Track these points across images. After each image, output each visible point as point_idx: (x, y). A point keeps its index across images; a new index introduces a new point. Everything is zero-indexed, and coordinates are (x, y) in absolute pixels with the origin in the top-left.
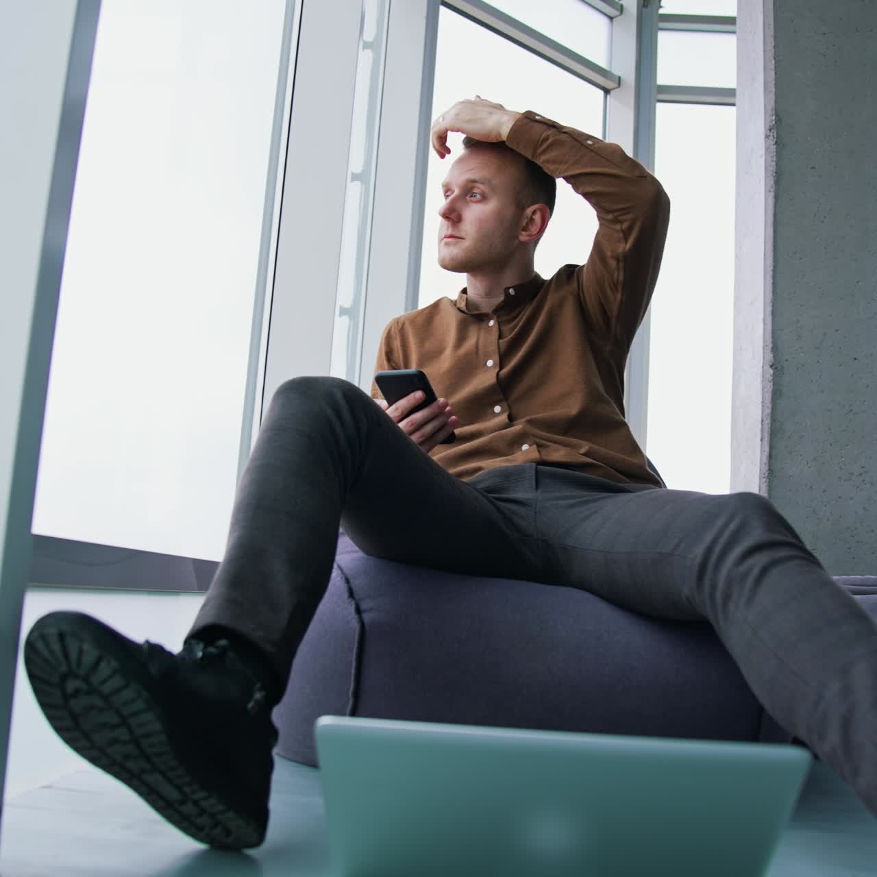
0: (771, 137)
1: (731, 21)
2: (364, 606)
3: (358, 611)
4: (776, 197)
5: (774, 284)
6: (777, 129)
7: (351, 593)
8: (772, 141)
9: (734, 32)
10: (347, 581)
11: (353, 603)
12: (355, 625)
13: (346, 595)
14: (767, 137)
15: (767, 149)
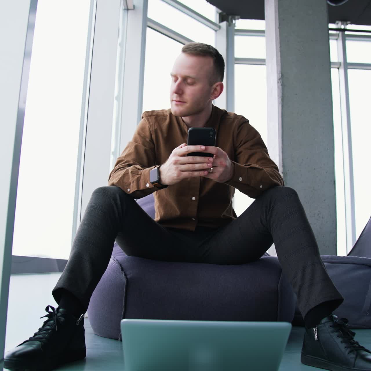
0: (280, 83)
1: (263, 32)
2: (127, 273)
3: (125, 275)
4: (282, 106)
5: (283, 140)
6: (282, 79)
7: (122, 269)
8: (280, 84)
9: (264, 36)
10: (120, 265)
11: (123, 273)
12: (125, 280)
13: (120, 270)
14: (278, 82)
15: (278, 87)
